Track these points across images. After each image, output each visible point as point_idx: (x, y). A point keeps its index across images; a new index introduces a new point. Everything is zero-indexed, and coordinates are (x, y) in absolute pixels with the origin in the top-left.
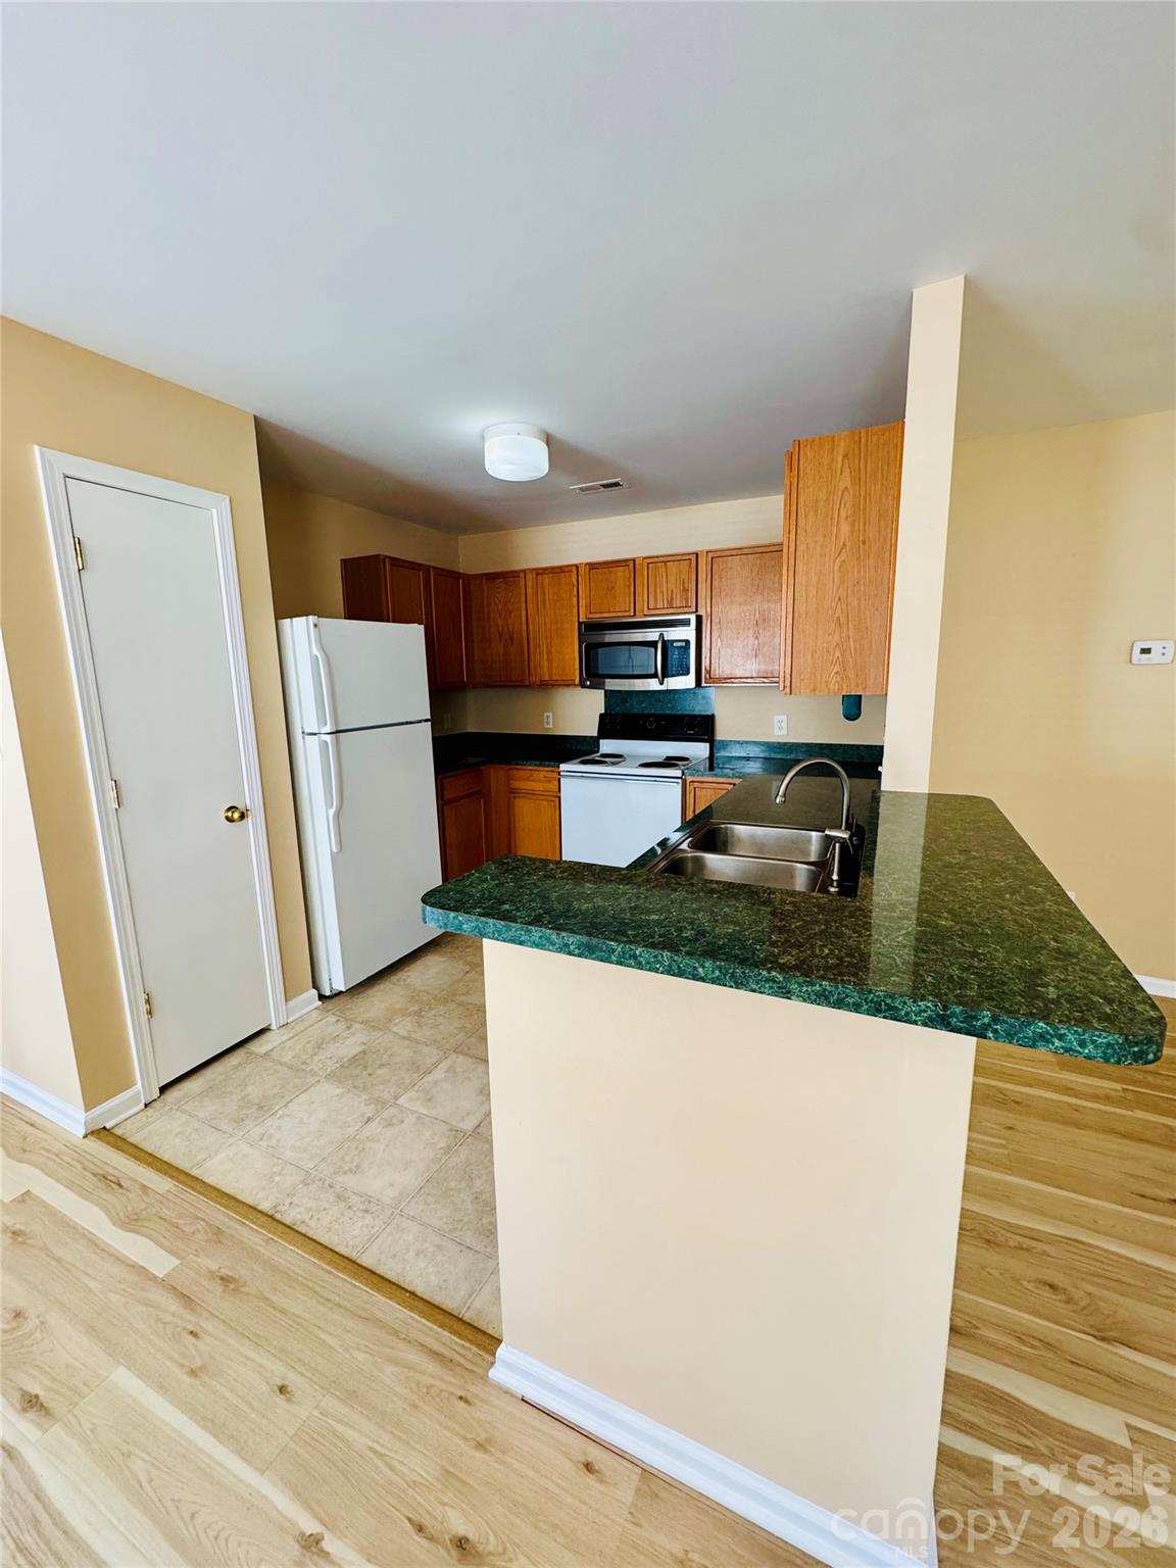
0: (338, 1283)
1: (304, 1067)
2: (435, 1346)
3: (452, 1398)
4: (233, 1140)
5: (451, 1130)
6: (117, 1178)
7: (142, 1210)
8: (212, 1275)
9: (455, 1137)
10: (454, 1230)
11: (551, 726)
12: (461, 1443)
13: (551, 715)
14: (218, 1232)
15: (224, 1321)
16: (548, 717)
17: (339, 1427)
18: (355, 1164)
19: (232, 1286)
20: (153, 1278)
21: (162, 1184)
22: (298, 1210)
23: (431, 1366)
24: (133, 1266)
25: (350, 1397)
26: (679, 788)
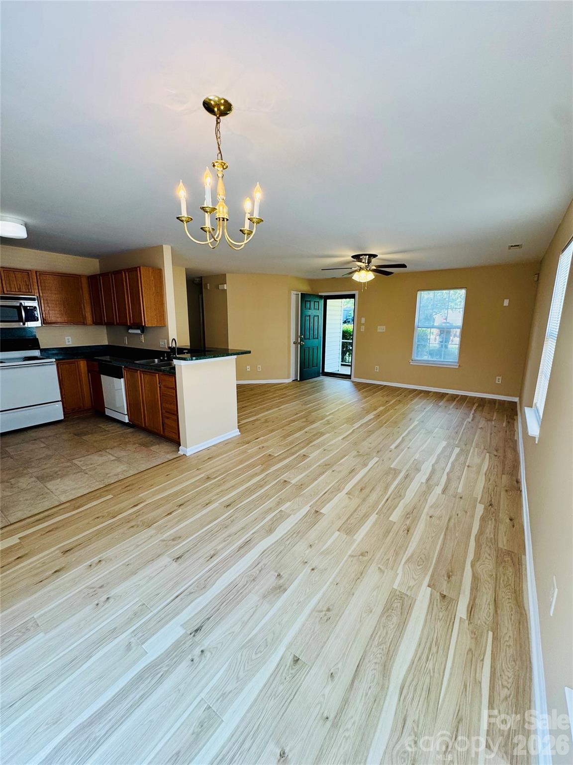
26: (55, 367)
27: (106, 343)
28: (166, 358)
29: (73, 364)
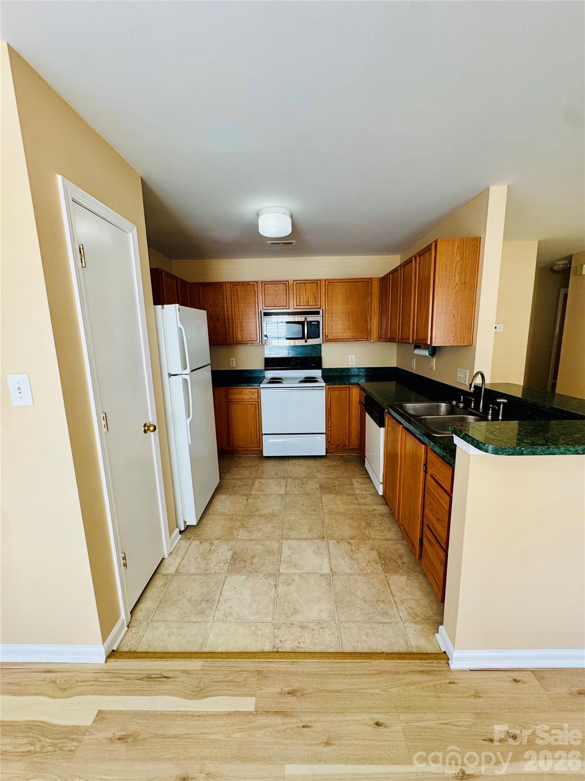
0: (347, 665)
1: (208, 572)
2: (419, 669)
3: (447, 685)
4: (209, 625)
5: (321, 576)
6: (160, 674)
7: (198, 684)
8: (281, 694)
9: (327, 578)
10: (370, 619)
11: (234, 365)
12: (469, 700)
13: (234, 359)
14: (259, 672)
15: (315, 712)
16: (232, 361)
17: (421, 724)
18: (292, 609)
19: (299, 694)
20: (250, 713)
21: (196, 665)
22: (288, 642)
23: (426, 678)
24: (230, 714)
25: (409, 709)
26: (323, 392)
27: (394, 364)
28: (461, 405)
29: (344, 391)
